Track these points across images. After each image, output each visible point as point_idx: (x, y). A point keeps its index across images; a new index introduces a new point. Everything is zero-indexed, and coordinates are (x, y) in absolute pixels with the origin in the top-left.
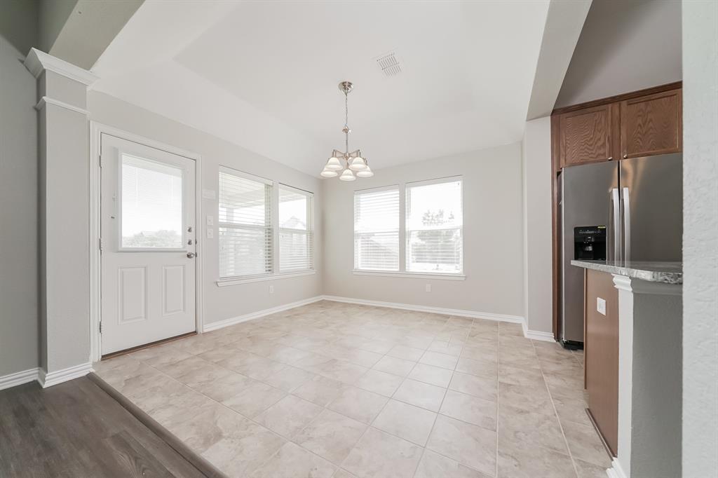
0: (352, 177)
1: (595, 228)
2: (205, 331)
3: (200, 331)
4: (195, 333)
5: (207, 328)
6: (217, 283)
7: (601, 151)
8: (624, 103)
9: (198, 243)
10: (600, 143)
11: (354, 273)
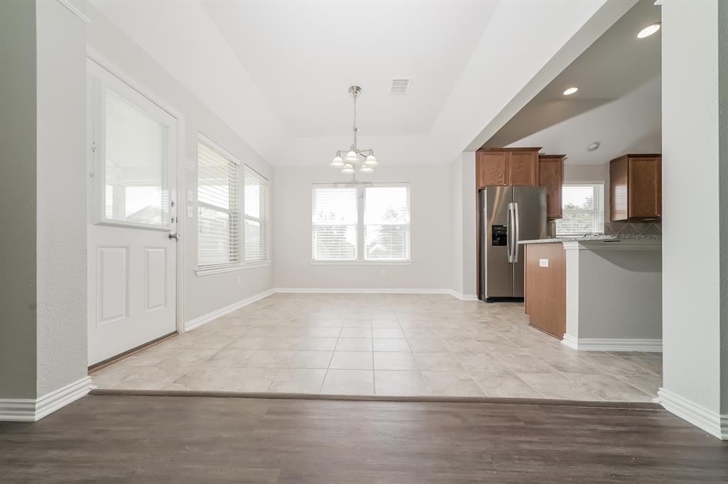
0: (352, 170)
1: (502, 226)
2: (187, 329)
3: (181, 331)
4: (176, 332)
5: (189, 325)
6: (195, 272)
7: (500, 180)
8: (511, 153)
9: (179, 222)
10: (500, 175)
11: (312, 263)
